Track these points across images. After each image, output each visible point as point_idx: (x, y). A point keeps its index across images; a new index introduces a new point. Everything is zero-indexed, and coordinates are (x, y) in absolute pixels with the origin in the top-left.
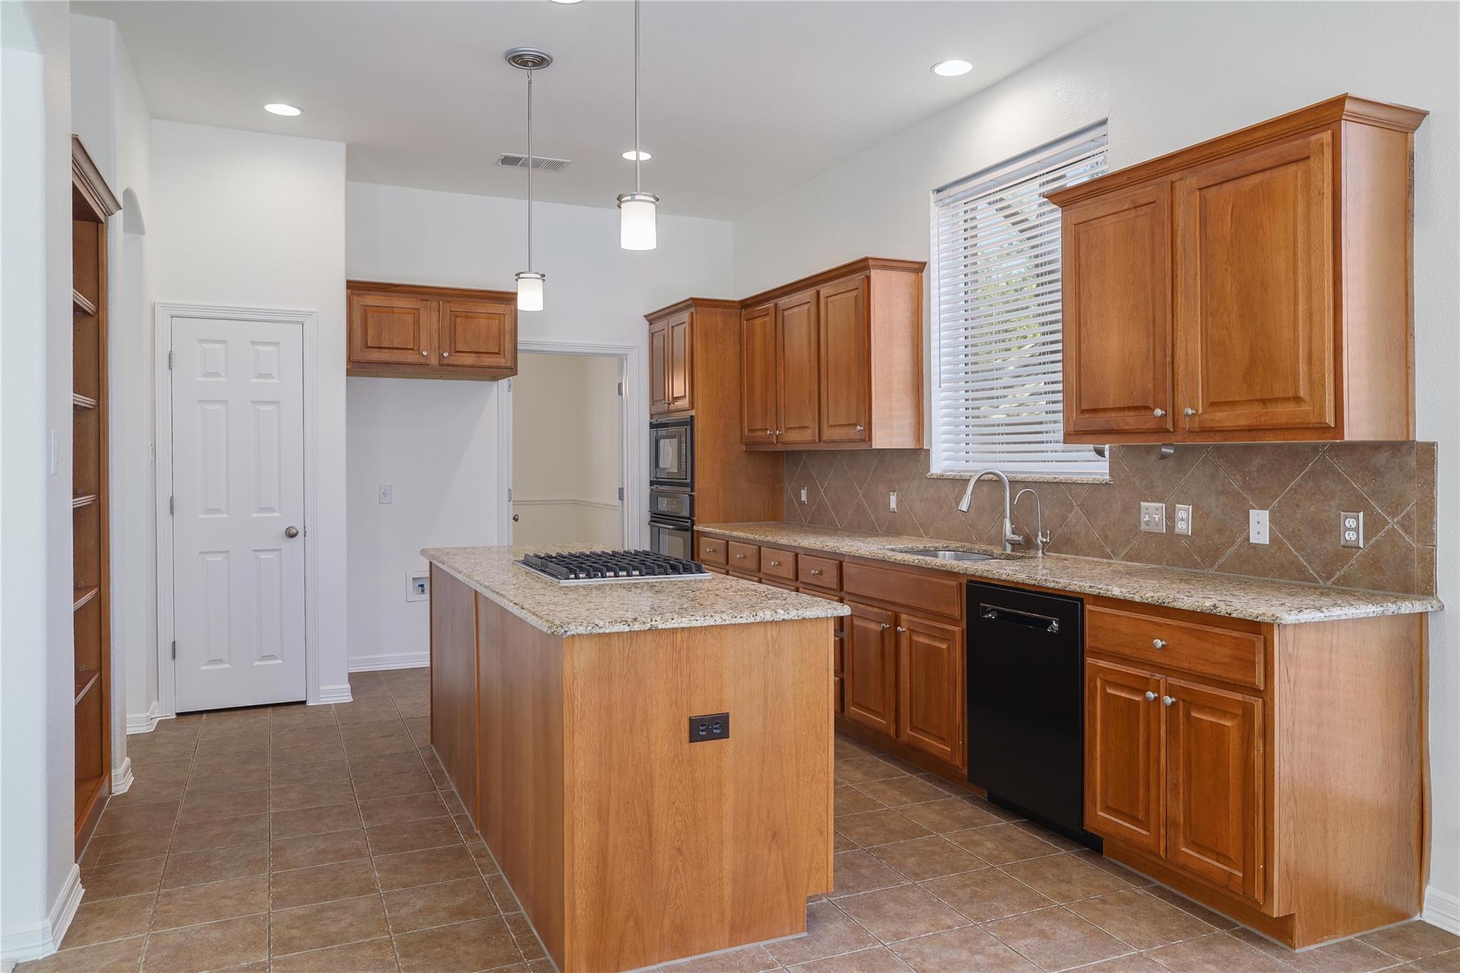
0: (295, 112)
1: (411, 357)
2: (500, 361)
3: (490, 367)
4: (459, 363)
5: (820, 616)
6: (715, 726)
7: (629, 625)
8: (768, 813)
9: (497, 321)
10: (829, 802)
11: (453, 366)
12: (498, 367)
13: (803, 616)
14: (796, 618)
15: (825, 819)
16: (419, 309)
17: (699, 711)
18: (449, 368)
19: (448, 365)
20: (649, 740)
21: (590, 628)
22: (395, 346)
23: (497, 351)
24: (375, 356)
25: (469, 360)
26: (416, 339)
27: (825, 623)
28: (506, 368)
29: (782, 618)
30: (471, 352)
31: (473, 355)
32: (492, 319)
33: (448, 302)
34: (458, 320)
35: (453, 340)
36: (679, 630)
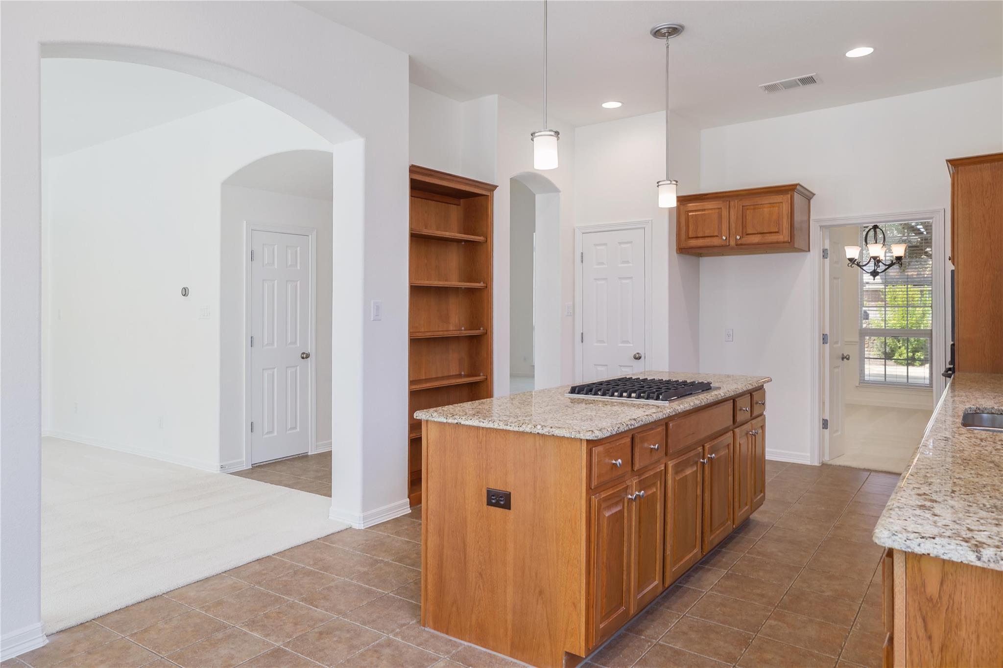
1: (716, 242)
2: (780, 238)
3: (772, 243)
4: (748, 242)
5: (566, 436)
6: (500, 499)
7: (447, 419)
8: (536, 574)
9: (777, 208)
10: (582, 585)
11: (745, 245)
12: (777, 243)
13: (553, 433)
14: (547, 434)
15: (578, 597)
16: (721, 208)
17: (493, 486)
18: (743, 247)
19: (741, 245)
20: (464, 495)
21: (428, 417)
22: (706, 235)
23: (777, 230)
24: (693, 243)
25: (756, 239)
26: (720, 230)
27: (579, 443)
28: (784, 242)
29: (537, 432)
30: (758, 234)
31: (759, 235)
32: (773, 207)
33: (741, 200)
34: (748, 212)
35: (744, 226)
36: (481, 428)
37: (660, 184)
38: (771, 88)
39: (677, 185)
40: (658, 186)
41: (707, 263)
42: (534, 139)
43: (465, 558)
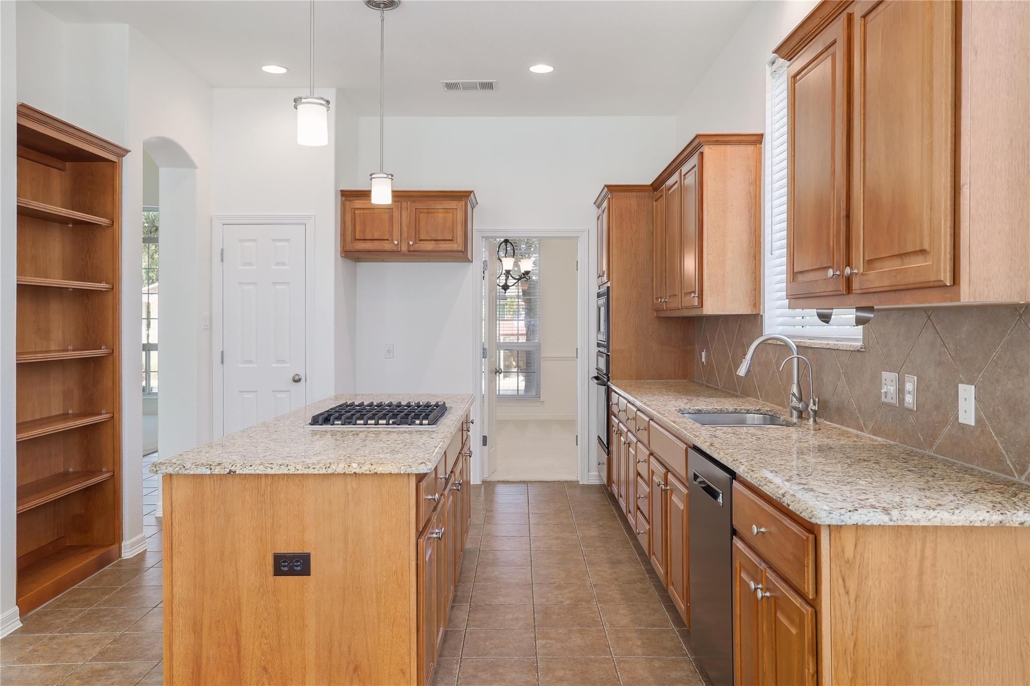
0: (283, 71)
1: (387, 246)
2: (454, 246)
3: (446, 251)
4: (422, 249)
5: (393, 472)
6: (295, 564)
7: (211, 469)
8: (349, 648)
9: (451, 214)
10: (412, 646)
11: (418, 251)
12: (452, 251)
13: (375, 471)
14: (368, 472)
15: (408, 661)
16: (392, 209)
17: (283, 549)
18: (415, 253)
19: (414, 251)
20: (237, 569)
21: (177, 469)
22: (375, 238)
23: (451, 239)
24: (361, 246)
25: (429, 246)
26: (391, 235)
27: (406, 479)
28: (458, 251)
29: (353, 471)
30: (431, 240)
31: (433, 242)
32: (448, 213)
33: (414, 202)
34: (422, 215)
35: (417, 231)
36: (264, 476)
37: (373, 176)
38: (451, 86)
39: (392, 179)
40: (371, 180)
41: (365, 268)
42: (298, 107)
43: (239, 653)
